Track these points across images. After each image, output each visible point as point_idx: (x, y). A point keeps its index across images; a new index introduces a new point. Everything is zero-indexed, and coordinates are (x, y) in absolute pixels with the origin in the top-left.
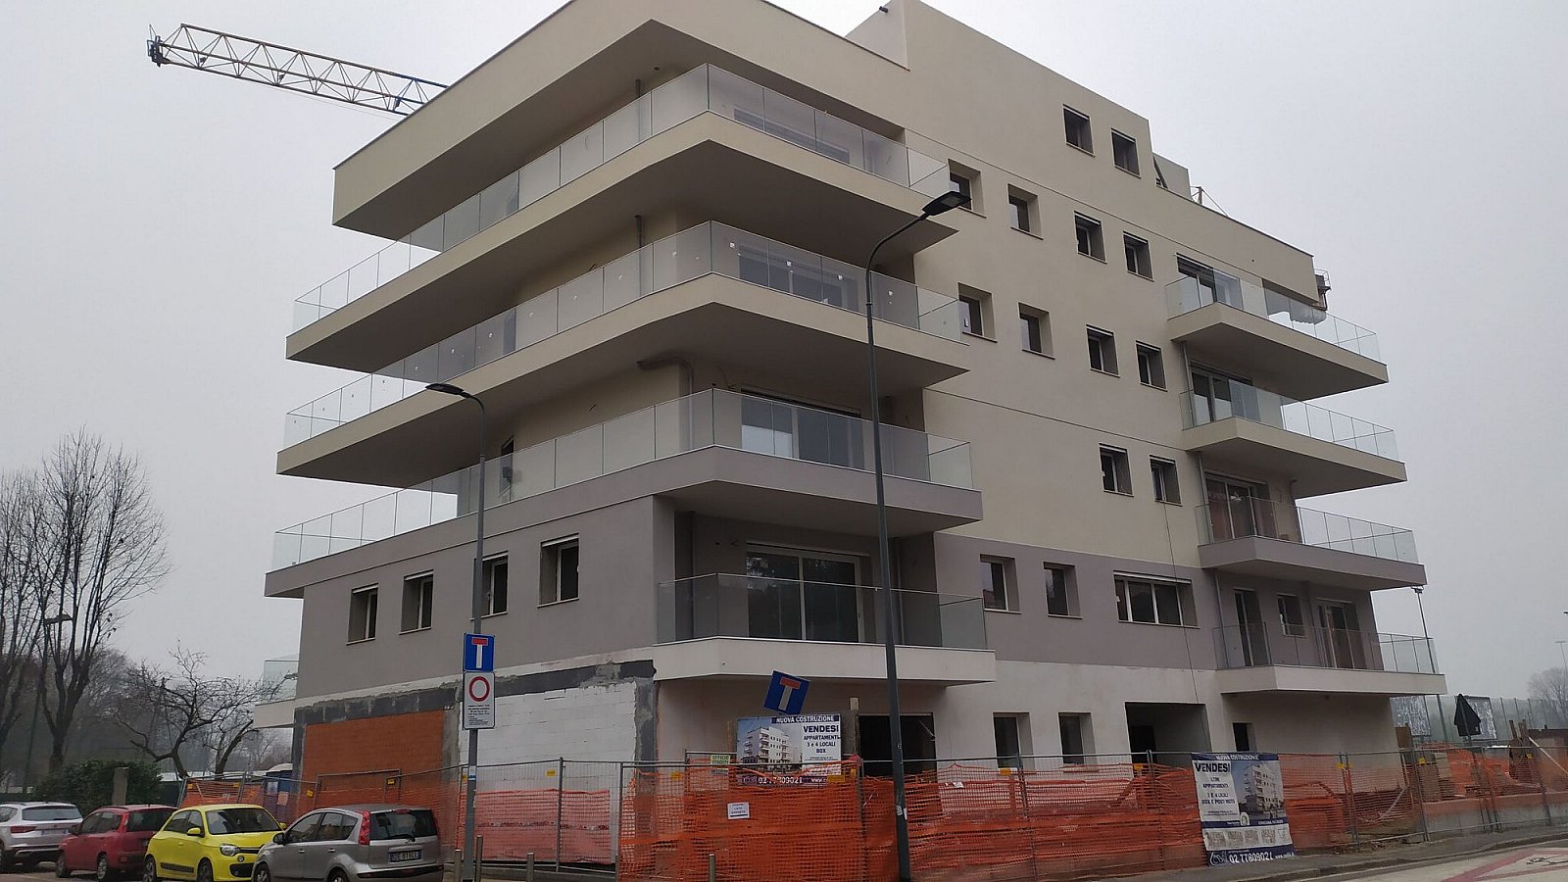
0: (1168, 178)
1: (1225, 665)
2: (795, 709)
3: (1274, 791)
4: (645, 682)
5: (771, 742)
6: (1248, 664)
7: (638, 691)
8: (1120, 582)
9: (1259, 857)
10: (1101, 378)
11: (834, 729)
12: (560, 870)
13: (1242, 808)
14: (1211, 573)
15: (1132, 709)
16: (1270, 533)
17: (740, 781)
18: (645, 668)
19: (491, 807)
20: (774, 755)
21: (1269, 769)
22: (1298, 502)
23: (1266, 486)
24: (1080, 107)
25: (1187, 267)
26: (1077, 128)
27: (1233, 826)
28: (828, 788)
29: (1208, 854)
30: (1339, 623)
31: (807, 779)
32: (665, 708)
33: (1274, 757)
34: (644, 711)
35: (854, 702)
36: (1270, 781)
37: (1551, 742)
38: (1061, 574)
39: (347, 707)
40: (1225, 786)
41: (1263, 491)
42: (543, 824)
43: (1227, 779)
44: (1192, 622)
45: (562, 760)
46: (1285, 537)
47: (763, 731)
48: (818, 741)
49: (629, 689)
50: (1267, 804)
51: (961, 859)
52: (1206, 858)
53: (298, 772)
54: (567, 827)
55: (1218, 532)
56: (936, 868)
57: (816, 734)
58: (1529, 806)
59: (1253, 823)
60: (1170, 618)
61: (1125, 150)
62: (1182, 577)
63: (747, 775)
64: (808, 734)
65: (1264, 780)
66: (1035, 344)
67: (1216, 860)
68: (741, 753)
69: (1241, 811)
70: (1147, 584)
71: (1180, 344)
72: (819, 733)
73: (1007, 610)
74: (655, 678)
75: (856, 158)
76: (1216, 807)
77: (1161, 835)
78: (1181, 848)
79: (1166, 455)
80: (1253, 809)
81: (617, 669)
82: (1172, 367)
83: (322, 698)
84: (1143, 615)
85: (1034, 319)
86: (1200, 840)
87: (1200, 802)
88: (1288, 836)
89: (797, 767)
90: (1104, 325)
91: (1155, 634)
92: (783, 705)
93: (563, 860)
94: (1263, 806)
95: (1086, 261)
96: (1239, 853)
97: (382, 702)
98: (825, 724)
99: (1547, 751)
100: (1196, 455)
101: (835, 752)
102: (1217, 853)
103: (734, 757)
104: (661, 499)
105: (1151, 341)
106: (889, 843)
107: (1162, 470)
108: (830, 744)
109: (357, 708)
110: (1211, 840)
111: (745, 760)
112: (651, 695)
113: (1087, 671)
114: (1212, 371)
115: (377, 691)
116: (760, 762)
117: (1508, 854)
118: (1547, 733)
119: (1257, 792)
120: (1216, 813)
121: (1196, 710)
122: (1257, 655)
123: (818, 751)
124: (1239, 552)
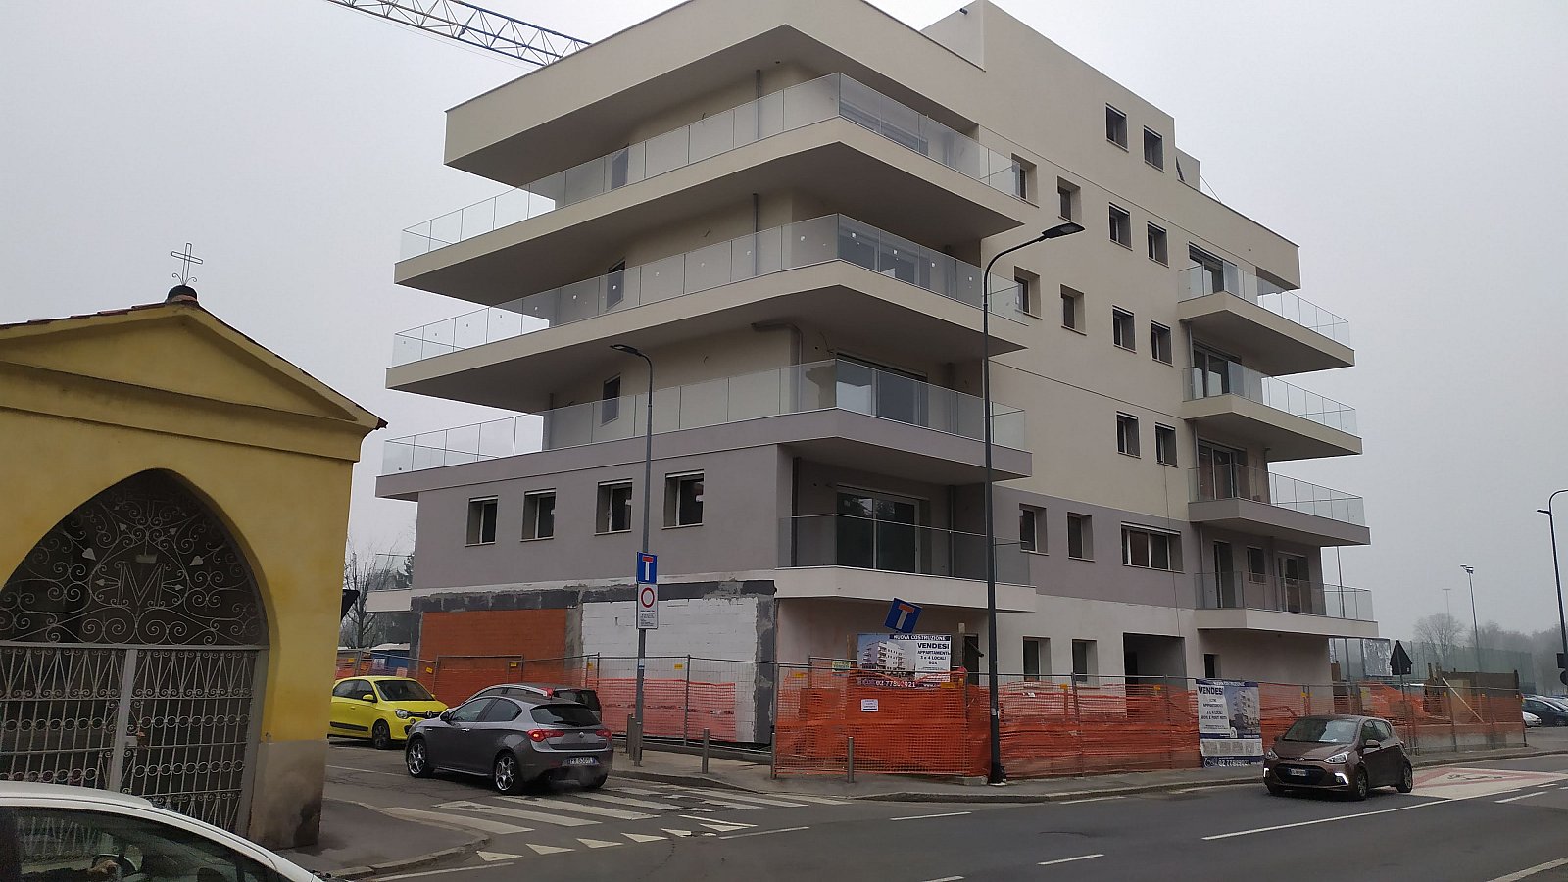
0: (1187, 171)
1: (1203, 605)
2: (909, 629)
3: (1253, 713)
4: (766, 598)
5: (888, 653)
6: (1219, 607)
7: (759, 604)
8: (1124, 531)
9: (1240, 764)
10: (1122, 354)
11: (945, 646)
12: (688, 744)
13: (1232, 724)
14: (1197, 526)
15: (1130, 640)
16: (1246, 495)
17: (859, 683)
18: (768, 587)
19: (618, 691)
20: (891, 663)
21: (1252, 693)
22: (1273, 467)
23: (1245, 453)
24: (1120, 107)
25: (1196, 254)
26: (1115, 124)
27: (1224, 738)
28: (940, 691)
29: (1203, 758)
30: (1291, 574)
31: (920, 684)
32: (783, 621)
33: (1255, 685)
34: (765, 622)
35: (962, 626)
36: (1252, 704)
37: (1460, 683)
38: (1078, 523)
39: (466, 600)
40: (1221, 705)
41: (1242, 457)
42: (671, 707)
43: (1222, 700)
44: (1178, 567)
45: (690, 658)
46: (1257, 499)
47: (881, 644)
48: (931, 655)
49: (751, 603)
50: (1250, 722)
51: (1031, 751)
52: (1202, 762)
53: (415, 652)
54: (694, 711)
55: (1203, 491)
56: (1015, 757)
57: (929, 649)
58: (1441, 735)
59: (1240, 736)
60: (1160, 564)
61: (1153, 145)
62: (1174, 529)
63: (868, 678)
64: (922, 649)
65: (1248, 702)
66: (1069, 322)
67: (1208, 763)
68: (861, 661)
69: (1231, 726)
70: (1144, 533)
71: (1186, 324)
72: (932, 649)
73: (1036, 552)
74: (776, 595)
75: (934, 150)
76: (1213, 722)
77: (1170, 742)
78: (1184, 752)
79: (1168, 423)
80: (1239, 725)
81: (740, 586)
82: (1178, 344)
83: (440, 590)
84: (1139, 560)
85: (1071, 299)
86: (1196, 747)
87: (1200, 717)
88: (1262, 749)
89: (911, 674)
90: (1126, 307)
91: (1148, 577)
92: (899, 625)
93: (690, 737)
94: (1247, 723)
95: (1115, 247)
96: (1226, 759)
97: (503, 599)
98: (937, 642)
99: (1456, 690)
100: (1192, 424)
101: (945, 664)
102: (1210, 758)
103: (854, 663)
104: (783, 447)
105: (1163, 322)
106: (984, 736)
107: (1164, 435)
108: (941, 658)
109: (477, 602)
110: (1206, 747)
111: (864, 666)
112: (772, 610)
113: (1095, 604)
114: (1209, 349)
115: (498, 588)
116: (878, 669)
117: (1429, 771)
118: (1455, 675)
119: (1243, 712)
120: (1211, 727)
121: (1174, 642)
122: (1227, 600)
123: (930, 663)
124: (1219, 511)
